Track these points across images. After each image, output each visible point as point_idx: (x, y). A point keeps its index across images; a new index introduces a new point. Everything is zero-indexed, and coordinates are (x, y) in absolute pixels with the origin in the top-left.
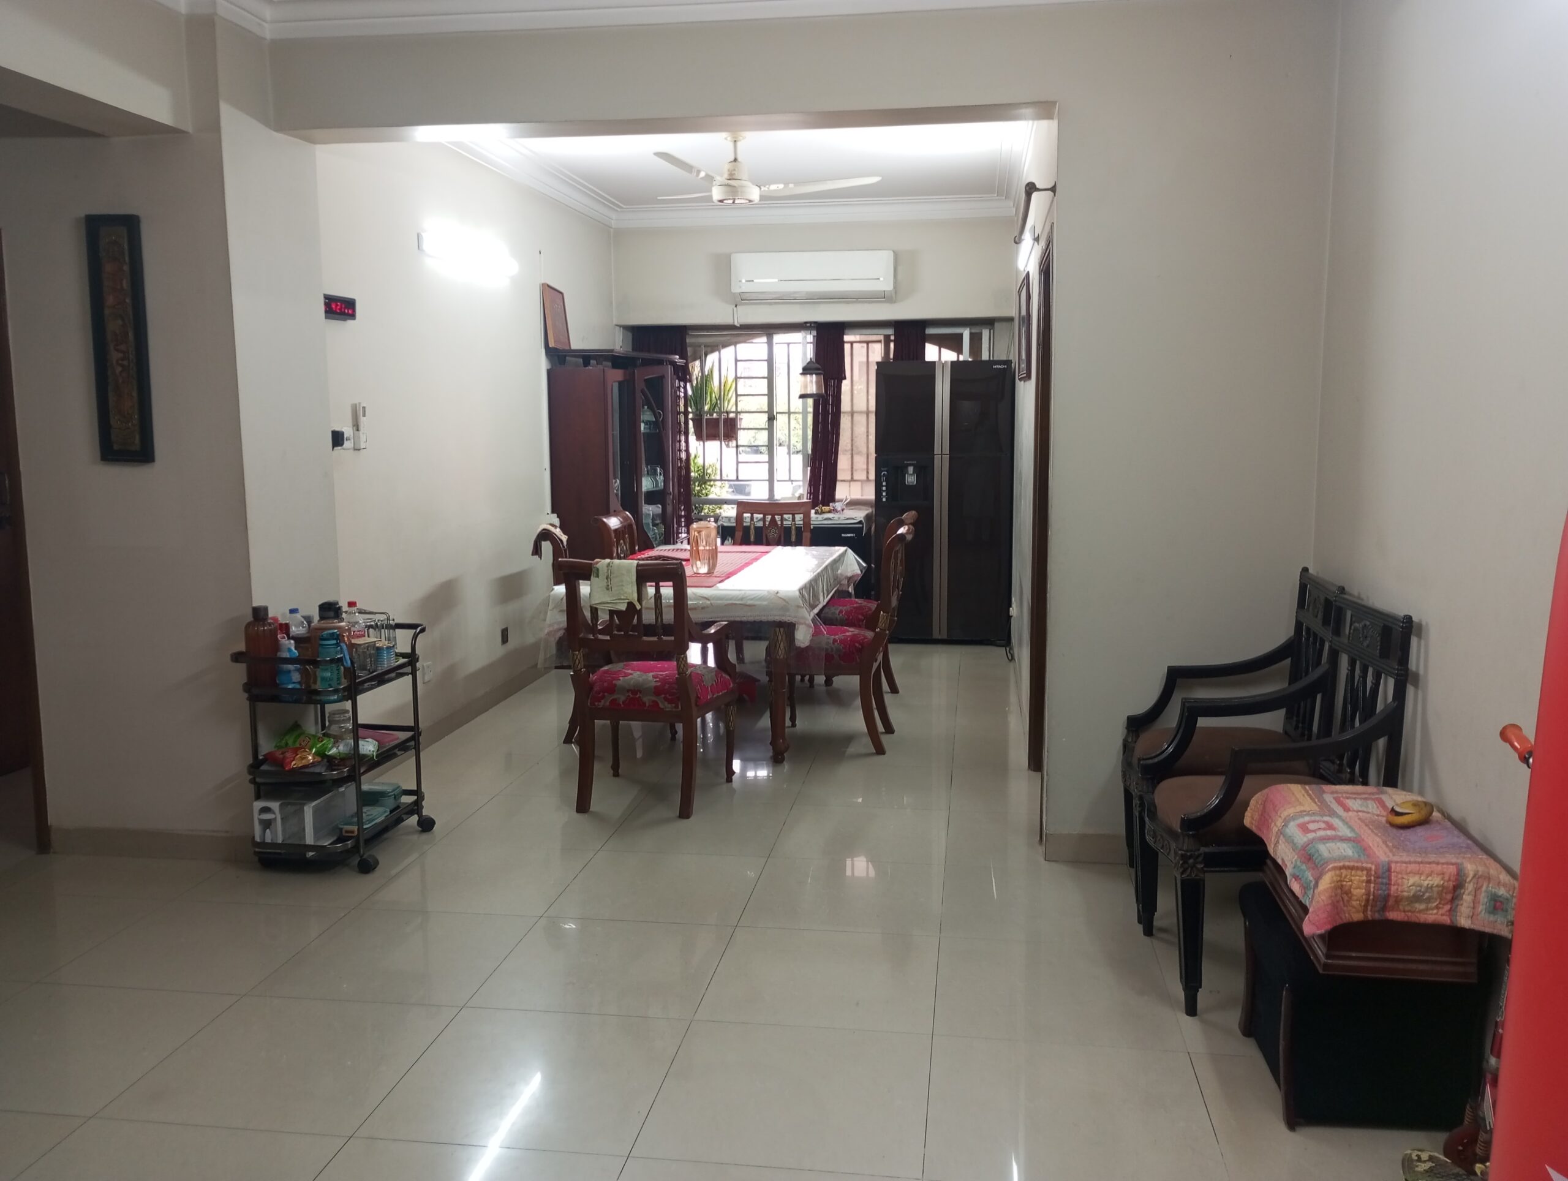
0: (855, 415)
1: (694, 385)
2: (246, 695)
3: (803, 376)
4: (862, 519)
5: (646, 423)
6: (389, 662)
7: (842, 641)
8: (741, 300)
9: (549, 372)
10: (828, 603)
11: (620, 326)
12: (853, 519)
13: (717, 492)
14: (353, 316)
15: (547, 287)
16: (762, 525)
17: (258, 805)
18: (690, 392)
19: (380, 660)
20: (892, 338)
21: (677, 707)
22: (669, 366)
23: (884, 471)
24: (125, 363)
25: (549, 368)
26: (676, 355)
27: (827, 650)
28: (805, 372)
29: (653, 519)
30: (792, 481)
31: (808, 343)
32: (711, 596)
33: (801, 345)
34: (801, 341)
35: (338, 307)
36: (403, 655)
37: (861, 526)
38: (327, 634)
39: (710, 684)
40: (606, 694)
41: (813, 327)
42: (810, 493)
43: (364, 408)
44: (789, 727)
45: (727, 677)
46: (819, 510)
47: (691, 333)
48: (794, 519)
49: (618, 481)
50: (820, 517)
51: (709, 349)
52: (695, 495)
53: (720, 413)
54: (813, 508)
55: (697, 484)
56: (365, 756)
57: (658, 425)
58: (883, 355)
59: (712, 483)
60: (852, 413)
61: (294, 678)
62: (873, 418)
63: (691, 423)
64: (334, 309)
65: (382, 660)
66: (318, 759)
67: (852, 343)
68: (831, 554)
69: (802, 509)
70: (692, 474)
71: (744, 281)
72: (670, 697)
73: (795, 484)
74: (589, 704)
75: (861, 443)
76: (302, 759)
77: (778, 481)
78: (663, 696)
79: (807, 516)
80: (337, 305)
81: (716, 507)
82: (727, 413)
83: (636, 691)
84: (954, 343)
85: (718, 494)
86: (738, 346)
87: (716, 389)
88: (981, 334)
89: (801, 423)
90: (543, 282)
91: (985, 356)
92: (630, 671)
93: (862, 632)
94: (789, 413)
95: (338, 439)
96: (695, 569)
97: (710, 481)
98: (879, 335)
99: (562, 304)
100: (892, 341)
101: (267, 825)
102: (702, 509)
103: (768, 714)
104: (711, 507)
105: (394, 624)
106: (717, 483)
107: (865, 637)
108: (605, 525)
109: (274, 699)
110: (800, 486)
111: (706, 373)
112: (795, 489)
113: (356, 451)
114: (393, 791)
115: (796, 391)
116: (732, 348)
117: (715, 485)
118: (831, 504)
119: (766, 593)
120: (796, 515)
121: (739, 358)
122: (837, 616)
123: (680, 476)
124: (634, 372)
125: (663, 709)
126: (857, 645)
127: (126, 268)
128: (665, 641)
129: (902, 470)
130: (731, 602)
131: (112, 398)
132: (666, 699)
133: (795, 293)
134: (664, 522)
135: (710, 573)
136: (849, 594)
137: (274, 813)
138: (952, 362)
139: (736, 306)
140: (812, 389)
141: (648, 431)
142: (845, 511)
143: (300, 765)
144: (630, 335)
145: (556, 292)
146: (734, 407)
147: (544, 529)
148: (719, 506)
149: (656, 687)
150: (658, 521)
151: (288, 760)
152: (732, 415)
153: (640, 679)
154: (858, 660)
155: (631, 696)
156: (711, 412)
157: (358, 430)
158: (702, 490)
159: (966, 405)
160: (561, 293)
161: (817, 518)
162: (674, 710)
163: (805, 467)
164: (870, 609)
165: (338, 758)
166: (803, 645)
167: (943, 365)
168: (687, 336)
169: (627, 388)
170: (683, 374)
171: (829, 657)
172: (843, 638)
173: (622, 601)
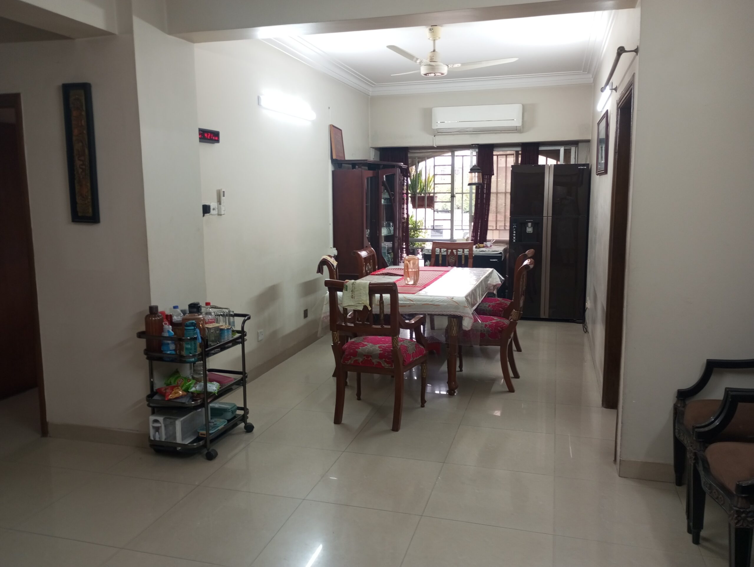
0: (499, 195)
1: (412, 179)
2: (146, 356)
3: (470, 173)
4: (502, 251)
5: (385, 199)
6: (228, 337)
7: (490, 326)
8: (438, 133)
9: (334, 173)
10: (482, 301)
11: (373, 148)
12: (497, 251)
13: (422, 235)
14: (218, 141)
15: (332, 127)
16: (446, 254)
17: (152, 418)
18: (410, 183)
19: (222, 336)
20: (520, 152)
21: (392, 366)
22: (398, 169)
23: (515, 225)
24: (84, 167)
25: (333, 170)
26: (402, 162)
27: (481, 331)
28: (471, 171)
29: (388, 250)
30: (463, 230)
31: (474, 156)
32: (414, 299)
33: (470, 157)
34: (470, 155)
35: (209, 136)
36: (238, 332)
37: (501, 255)
38: (189, 323)
39: (412, 353)
40: (352, 357)
41: (476, 147)
42: (473, 236)
43: (224, 192)
44: (458, 371)
45: (422, 347)
46: (478, 246)
47: (410, 151)
48: (463, 252)
49: (369, 230)
50: (478, 250)
51: (420, 160)
52: (411, 237)
53: (425, 193)
54: (475, 245)
55: (412, 231)
56: (211, 393)
57: (391, 201)
58: (515, 162)
59: (420, 230)
60: (497, 193)
61: (170, 348)
62: (509, 196)
63: (410, 199)
64: (206, 137)
65: (224, 336)
66: (185, 393)
67: (497, 155)
68: (485, 273)
69: (469, 246)
70: (410, 226)
71: (439, 122)
72: (388, 360)
73: (465, 231)
74: (342, 362)
75: (501, 209)
76: (176, 393)
77: (456, 229)
78: (384, 359)
79: (471, 250)
80: (208, 135)
81: (422, 243)
82: (429, 193)
83: (369, 356)
84: (555, 155)
85: (424, 236)
86: (436, 158)
87: (423, 181)
88: (570, 149)
89: (469, 197)
90: (330, 124)
91: (573, 162)
92: (366, 343)
93: (502, 320)
94: (462, 193)
95: (206, 209)
96: (406, 282)
97: (419, 229)
98: (511, 151)
99: (341, 136)
100: (520, 154)
101: (157, 429)
102: (415, 244)
103: (446, 363)
104: (419, 243)
105: (233, 314)
106: (423, 230)
107: (504, 324)
108: (359, 255)
109: (161, 359)
110: (467, 233)
111: (419, 172)
112: (465, 234)
113: (219, 216)
114: (232, 408)
115: (467, 181)
116: (432, 159)
117: (422, 232)
118: (484, 243)
119: (446, 298)
120: (465, 250)
121: (436, 164)
122: (487, 308)
123: (403, 227)
124: (378, 172)
125: (384, 367)
126: (499, 328)
127: (84, 113)
128: (386, 328)
129: (524, 225)
130: (425, 303)
131: (77, 187)
132: (386, 361)
133: (467, 128)
134: (393, 251)
135: (415, 284)
136: (494, 294)
137: (160, 423)
138: (554, 165)
139: (435, 136)
140: (476, 180)
141: (386, 203)
142: (492, 247)
143: (174, 397)
144: (378, 153)
145: (338, 130)
146: (433, 190)
147: (324, 259)
148: (424, 243)
149: (380, 354)
150: (391, 251)
151: (167, 394)
152: (431, 195)
153: (371, 349)
154: (500, 338)
155: (366, 359)
156: (420, 193)
157: (220, 204)
158: (415, 234)
159: (559, 188)
160: (341, 130)
161: (476, 251)
162: (390, 368)
163: (470, 222)
164: (506, 304)
165: (196, 393)
166: (467, 329)
167: (550, 167)
168: (409, 153)
169: (375, 182)
170: (406, 173)
171: (482, 335)
172: (491, 324)
173: (360, 305)
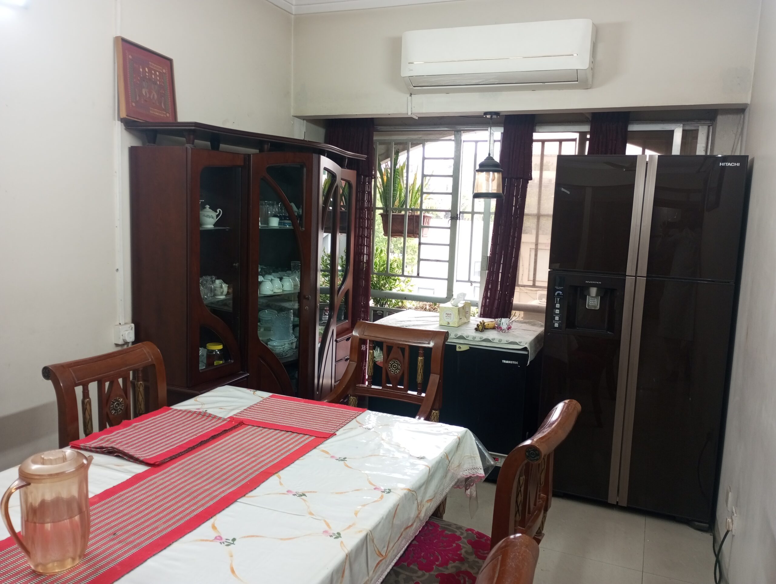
0: (541, 218)
4: (526, 346)
8: (415, 86)
9: (134, 151)
11: (302, 117)
12: (519, 343)
20: (589, 135)
23: (559, 290)
25: (132, 146)
28: (481, 169)
31: (496, 140)
33: (489, 142)
34: (489, 138)
37: (526, 353)
47: (378, 127)
50: (479, 336)
51: (401, 147)
53: (406, 210)
55: (379, 278)
59: (395, 278)
60: (539, 216)
67: (543, 142)
77: (457, 281)
82: (413, 210)
84: (662, 142)
86: (427, 144)
88: (696, 131)
91: (703, 153)
94: (473, 213)
97: (393, 275)
99: (164, 71)
100: (588, 139)
106: (399, 278)
111: (396, 171)
116: (421, 147)
121: (426, 156)
129: (581, 292)
139: (411, 95)
140: (496, 188)
142: (512, 329)
144: (321, 130)
145: (159, 58)
146: (419, 204)
152: (417, 213)
156: (399, 209)
159: (665, 211)
160: (170, 61)
168: (375, 132)
